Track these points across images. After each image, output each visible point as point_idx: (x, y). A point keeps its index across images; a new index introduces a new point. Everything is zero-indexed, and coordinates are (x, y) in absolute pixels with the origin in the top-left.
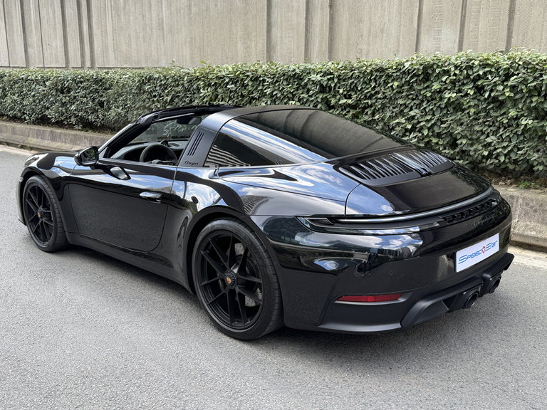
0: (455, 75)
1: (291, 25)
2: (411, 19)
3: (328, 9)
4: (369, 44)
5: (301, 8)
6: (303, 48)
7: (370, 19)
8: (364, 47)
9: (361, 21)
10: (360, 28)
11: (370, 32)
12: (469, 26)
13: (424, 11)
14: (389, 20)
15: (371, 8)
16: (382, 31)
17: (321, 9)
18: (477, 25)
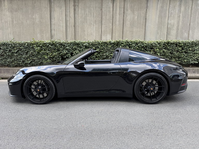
0: (125, 44)
1: (60, 30)
2: (99, 32)
3: (74, 27)
4: (87, 37)
5: (64, 26)
6: (65, 37)
7: (87, 31)
8: (86, 38)
9: (85, 31)
10: (84, 33)
11: (87, 34)
12: (114, 34)
13: (103, 30)
14: (93, 32)
15: (87, 28)
16: (91, 34)
17: (71, 27)
18: (115, 34)
